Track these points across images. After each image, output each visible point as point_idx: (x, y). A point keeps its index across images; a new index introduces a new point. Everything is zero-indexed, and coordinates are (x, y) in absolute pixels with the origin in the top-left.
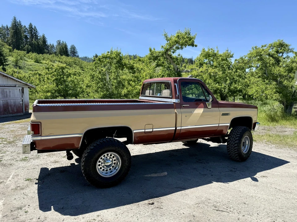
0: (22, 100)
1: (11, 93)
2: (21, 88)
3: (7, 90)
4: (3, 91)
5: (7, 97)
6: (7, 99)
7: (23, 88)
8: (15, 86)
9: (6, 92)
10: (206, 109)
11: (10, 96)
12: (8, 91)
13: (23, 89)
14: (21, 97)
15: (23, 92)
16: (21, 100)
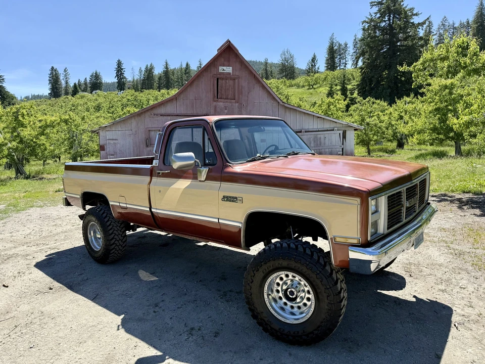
0: (343, 149)
1: (327, 139)
2: (341, 132)
3: (321, 135)
4: (316, 137)
5: (320, 145)
6: (321, 148)
7: (345, 131)
8: (333, 130)
9: (320, 138)
10: (195, 183)
11: (325, 144)
12: (322, 137)
13: (344, 133)
14: (340, 144)
15: (344, 137)
16: (341, 150)
